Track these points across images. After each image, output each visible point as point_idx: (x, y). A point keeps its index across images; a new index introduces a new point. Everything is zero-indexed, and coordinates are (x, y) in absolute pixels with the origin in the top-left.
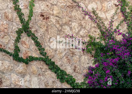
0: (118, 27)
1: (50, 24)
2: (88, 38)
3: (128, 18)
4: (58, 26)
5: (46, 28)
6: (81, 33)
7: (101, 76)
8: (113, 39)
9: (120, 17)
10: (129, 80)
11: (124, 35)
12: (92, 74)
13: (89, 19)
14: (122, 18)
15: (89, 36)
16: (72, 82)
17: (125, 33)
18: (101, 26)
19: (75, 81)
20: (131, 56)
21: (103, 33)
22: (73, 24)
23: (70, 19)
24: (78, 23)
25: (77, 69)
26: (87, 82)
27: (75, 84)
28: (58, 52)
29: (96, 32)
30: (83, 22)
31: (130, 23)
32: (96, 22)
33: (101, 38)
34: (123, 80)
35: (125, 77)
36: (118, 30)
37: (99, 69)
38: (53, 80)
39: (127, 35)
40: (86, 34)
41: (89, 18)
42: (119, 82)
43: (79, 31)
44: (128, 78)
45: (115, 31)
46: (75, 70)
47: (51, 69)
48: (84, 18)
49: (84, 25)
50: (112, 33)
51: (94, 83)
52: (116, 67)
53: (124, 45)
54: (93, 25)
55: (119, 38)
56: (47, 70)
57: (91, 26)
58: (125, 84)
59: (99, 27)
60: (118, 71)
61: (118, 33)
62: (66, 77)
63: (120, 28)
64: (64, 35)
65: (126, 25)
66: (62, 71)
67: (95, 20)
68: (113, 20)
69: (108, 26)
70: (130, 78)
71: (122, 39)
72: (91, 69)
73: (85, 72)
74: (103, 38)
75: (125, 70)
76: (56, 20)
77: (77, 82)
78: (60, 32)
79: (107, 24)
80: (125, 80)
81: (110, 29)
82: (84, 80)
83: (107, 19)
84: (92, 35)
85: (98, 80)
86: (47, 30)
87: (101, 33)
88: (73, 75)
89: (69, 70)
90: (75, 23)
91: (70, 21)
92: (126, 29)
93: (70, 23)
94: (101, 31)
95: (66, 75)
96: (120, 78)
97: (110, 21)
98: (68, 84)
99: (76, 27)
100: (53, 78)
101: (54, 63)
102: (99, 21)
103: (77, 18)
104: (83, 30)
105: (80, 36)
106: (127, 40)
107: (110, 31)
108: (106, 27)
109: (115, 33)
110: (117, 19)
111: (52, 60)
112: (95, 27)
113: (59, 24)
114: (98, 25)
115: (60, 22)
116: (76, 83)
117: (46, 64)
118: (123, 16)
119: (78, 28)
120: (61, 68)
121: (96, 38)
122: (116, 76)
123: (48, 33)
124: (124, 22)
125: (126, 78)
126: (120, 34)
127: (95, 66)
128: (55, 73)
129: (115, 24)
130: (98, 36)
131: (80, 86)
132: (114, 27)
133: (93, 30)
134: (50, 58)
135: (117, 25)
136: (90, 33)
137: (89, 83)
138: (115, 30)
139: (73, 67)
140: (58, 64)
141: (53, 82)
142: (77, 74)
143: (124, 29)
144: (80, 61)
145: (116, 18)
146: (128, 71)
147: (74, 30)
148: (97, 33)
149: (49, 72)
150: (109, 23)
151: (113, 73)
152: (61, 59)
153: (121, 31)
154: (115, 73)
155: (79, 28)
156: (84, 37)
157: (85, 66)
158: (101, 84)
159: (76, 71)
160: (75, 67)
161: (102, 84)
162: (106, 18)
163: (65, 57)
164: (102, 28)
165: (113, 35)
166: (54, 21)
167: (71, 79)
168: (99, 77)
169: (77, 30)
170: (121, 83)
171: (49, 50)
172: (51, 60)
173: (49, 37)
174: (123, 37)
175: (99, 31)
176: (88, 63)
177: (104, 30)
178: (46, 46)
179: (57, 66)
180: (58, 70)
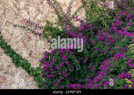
0: (76, 13)
1: (7, 7)
2: (45, 23)
3: (87, 5)
4: (15, 9)
5: (3, 11)
6: (39, 18)
7: (57, 62)
8: (70, 25)
9: (79, 3)
10: (86, 67)
11: (82, 22)
12: (48, 59)
13: (47, 4)
14: (81, 4)
15: (47, 20)
16: (27, 67)
17: (83, 19)
18: (59, 11)
19: (30, 66)
20: (88, 43)
21: (60, 18)
22: (31, 8)
23: (28, 3)
24: (36, 8)
25: (33, 54)
26: (42, 67)
27: (30, 69)
28: (14, 36)
29: (53, 17)
30: (40, 7)
31: (88, 10)
32: (54, 7)
33: (58, 23)
34: (79, 66)
35: (81, 63)
36: (76, 16)
37: (55, 54)
38: (9, 64)
39: (85, 21)
40: (44, 18)
41: (47, 2)
42: (75, 68)
43: (37, 15)
44: (85, 64)
45: (73, 17)
46: (30, 55)
47: (6, 53)
48: (42, 3)
49: (41, 9)
50: (69, 19)
51: (49, 68)
52: (72, 53)
53: (82, 31)
54: (51, 10)
55: (77, 24)
56: (3, 54)
57: (49, 11)
58: (81, 71)
59: (57, 12)
60: (75, 57)
61: (76, 19)
62: (22, 61)
63: (78, 14)
64: (21, 19)
65: (84, 11)
66: (18, 55)
67: (53, 5)
68: (72, 6)
69: (66, 12)
70: (86, 65)
71: (79, 26)
72: (47, 54)
73: (41, 57)
74: (60, 24)
75: (81, 56)
76: (14, 3)
77: (32, 66)
78: (17, 16)
79: (65, 9)
80: (82, 67)
81: (68, 14)
82: (40, 65)
83: (65, 5)
84: (49, 20)
85: (53, 65)
86: (4, 14)
87: (59, 19)
88: (28, 60)
89: (25, 55)
90: (32, 7)
91: (27, 5)
92: (84, 15)
93: (28, 7)
94: (59, 16)
95: (22, 59)
96: (76, 64)
97: (69, 6)
98: (23, 68)
99: (33, 11)
100: (8, 62)
101: (10, 46)
102: (57, 6)
103: (35, 2)
104: (40, 14)
105: (37, 21)
106: (85, 26)
107: (68, 16)
108: (64, 12)
109: (73, 19)
110: (76, 4)
111: (8, 44)
112: (52, 12)
113: (16, 7)
114: (56, 10)
115: (17, 6)
116: (32, 68)
117: (2, 48)
118: (82, 2)
119: (35, 12)
120: (17, 52)
121: (54, 23)
122: (73, 62)
123: (5, 17)
124: (82, 8)
125: (82, 65)
126: (78, 20)
127: (51, 51)
128: (11, 56)
129: (74, 10)
130: (56, 21)
131: (35, 71)
132: (72, 13)
133: (51, 15)
134: (6, 41)
135: (75, 11)
136: (47, 18)
137: (44, 68)
138: (73, 15)
139: (29, 52)
140: (14, 48)
141: (9, 66)
142: (33, 59)
143: (82, 15)
144: (36, 45)
145: (74, 3)
146: (85, 57)
147: (31, 15)
148: (55, 19)
149: (5, 56)
150: (67, 9)
151: (69, 60)
152: (17, 43)
153: (79, 17)
154: (71, 60)
155: (37, 13)
156: (41, 22)
157: (41, 51)
158: (56, 70)
159: (32, 56)
160: (31, 52)
161: (58, 70)
162: (65, 3)
163: (21, 41)
164: (60, 14)
165: (71, 21)
166: (12, 4)
167: (27, 64)
168: (55, 63)
169: (34, 14)
170: (77, 69)
171: (6, 34)
172: (6, 43)
173: (6, 20)
174: (80, 23)
175: (56, 16)
176: (44, 48)
177: (62, 16)
178: (2, 29)
179: (13, 50)
180: (14, 54)
